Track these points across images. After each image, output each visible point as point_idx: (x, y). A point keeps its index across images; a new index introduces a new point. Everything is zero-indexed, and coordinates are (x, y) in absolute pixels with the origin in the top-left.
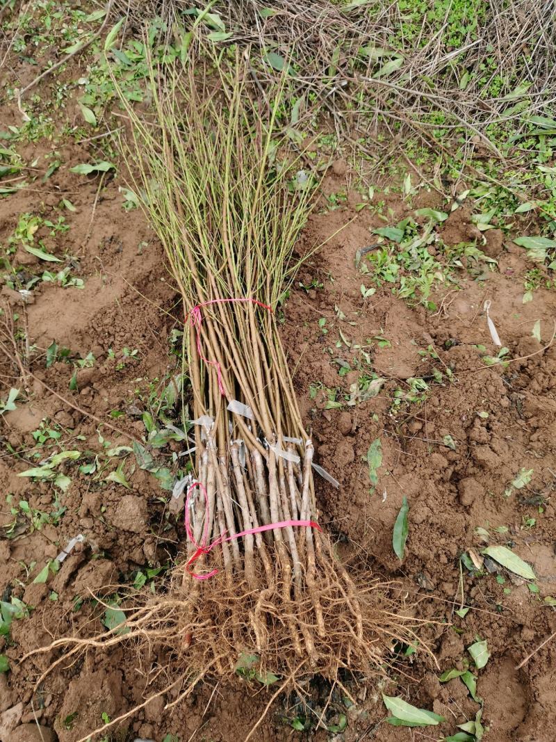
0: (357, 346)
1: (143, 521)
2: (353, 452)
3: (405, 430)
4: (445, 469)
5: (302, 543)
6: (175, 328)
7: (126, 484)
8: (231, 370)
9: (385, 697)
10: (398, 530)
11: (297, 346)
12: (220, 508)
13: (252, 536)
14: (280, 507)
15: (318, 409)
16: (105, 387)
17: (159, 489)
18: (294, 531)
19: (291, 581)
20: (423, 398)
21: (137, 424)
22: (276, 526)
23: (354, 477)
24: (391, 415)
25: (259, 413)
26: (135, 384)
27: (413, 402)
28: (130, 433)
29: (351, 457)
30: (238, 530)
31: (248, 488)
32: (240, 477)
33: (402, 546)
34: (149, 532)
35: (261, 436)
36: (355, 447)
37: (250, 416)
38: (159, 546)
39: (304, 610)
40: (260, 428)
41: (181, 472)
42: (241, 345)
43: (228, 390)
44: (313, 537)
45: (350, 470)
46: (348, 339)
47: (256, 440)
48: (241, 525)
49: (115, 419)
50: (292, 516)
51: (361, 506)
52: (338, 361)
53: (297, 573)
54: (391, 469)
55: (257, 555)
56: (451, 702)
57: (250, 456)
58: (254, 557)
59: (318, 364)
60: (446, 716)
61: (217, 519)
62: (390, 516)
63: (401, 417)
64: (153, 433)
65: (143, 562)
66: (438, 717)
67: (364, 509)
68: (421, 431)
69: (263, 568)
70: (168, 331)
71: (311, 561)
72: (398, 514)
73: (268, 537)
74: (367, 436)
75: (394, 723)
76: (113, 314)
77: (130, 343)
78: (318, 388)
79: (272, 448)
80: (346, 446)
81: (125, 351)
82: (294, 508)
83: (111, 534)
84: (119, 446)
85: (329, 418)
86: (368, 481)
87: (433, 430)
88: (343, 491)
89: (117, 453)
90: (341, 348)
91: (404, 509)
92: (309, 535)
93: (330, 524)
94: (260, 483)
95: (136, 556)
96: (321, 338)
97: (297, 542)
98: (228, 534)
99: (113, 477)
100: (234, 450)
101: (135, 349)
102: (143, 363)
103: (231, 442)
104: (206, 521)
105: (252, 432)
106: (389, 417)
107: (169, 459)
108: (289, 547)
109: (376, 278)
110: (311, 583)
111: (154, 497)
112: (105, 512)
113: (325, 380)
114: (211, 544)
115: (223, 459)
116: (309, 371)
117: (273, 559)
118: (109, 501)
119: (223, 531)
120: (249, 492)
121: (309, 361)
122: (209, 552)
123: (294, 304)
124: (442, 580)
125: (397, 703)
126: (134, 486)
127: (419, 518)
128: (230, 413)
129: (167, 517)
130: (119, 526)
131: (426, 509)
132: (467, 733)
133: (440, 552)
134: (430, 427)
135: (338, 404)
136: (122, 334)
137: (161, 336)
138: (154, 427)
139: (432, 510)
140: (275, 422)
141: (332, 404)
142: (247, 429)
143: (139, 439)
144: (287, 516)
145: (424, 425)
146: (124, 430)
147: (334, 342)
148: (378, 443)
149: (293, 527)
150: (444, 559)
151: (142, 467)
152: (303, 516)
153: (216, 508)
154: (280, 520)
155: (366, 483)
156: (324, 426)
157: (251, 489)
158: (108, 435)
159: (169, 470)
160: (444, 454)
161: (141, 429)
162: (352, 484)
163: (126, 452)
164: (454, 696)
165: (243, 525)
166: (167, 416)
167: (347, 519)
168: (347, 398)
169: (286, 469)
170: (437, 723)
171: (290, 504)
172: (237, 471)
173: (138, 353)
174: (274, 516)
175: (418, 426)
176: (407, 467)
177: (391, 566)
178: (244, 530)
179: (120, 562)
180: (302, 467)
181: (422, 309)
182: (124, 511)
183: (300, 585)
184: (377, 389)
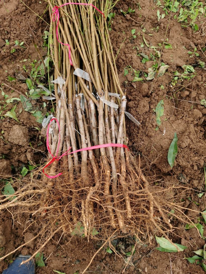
0: (152, 47)
1: (25, 140)
2: (148, 106)
3: (178, 96)
4: (200, 118)
5: (118, 158)
6: (46, 30)
7: (16, 119)
8: (77, 50)
9: (156, 237)
10: (171, 151)
11: (118, 44)
12: (67, 134)
13: (86, 152)
14: (105, 135)
15: (129, 81)
16: (6, 64)
17: (36, 123)
18: (113, 150)
19: (110, 182)
20: (192, 77)
21: (23, 85)
22: (102, 146)
23: (148, 120)
24: (172, 86)
25: (94, 77)
26: (23, 63)
27: (185, 79)
28: (19, 90)
29: (147, 109)
30: (78, 147)
31: (85, 123)
32: (80, 116)
33: (173, 160)
34: (29, 146)
35: (95, 91)
36: (150, 103)
37: (88, 79)
38: (35, 154)
39: (118, 200)
40: (94, 87)
41: (48, 114)
42: (84, 35)
43: (75, 62)
44: (125, 154)
45: (146, 116)
46: (148, 42)
47: (91, 94)
48: (80, 145)
49: (11, 82)
50: (112, 141)
51: (150, 137)
52: (142, 54)
53: (115, 176)
54: (168, 117)
55: (89, 163)
56: (190, 239)
57: (87, 104)
58: (88, 164)
59: (130, 55)
60: (187, 246)
61: (65, 141)
62: (167, 143)
63: (177, 87)
64: (32, 91)
65: (26, 162)
66: (183, 247)
67: (152, 139)
68: (188, 96)
69: (93, 172)
70: (42, 32)
71: (123, 169)
72: (171, 142)
73: (96, 153)
74: (157, 98)
75: (160, 250)
76: (9, 19)
77: (19, 38)
78: (129, 69)
79: (102, 99)
80: (144, 102)
81: (17, 42)
82: (114, 136)
83: (8, 146)
84: (13, 97)
85: (135, 87)
86: (156, 123)
87: (195, 96)
88: (141, 128)
89: (12, 102)
90: (144, 47)
91: (175, 140)
92: (122, 153)
93: (132, 146)
94: (93, 120)
95: (22, 158)
96: (133, 41)
97: (115, 157)
98: (72, 150)
99: (8, 114)
100: (78, 100)
101: (22, 41)
102: (27, 50)
103: (76, 95)
104: (59, 141)
105: (89, 89)
106: (171, 88)
107: (41, 106)
108: (110, 160)
109: (165, 9)
110: (123, 183)
111: (32, 127)
112: (4, 134)
113: (134, 65)
114: (61, 155)
115: (70, 105)
116: (125, 59)
117: (100, 167)
118: (5, 128)
119: (69, 147)
120: (86, 126)
121: (125, 53)
122: (60, 160)
123: (117, 22)
124: (192, 178)
125: (163, 240)
126: (21, 120)
127: (184, 145)
128: (76, 77)
129: (40, 138)
130: (12, 142)
131: (189, 140)
132: (198, 256)
133: (194, 164)
134: (194, 94)
135: (141, 79)
136: (15, 32)
137: (38, 34)
138: (32, 87)
139: (192, 141)
140: (104, 84)
141: (137, 79)
142: (86, 88)
143: (25, 94)
144: (109, 141)
145: (190, 92)
146: (16, 89)
147: (140, 43)
148: (162, 102)
149: (112, 147)
150: (196, 168)
151: (26, 110)
152: (119, 141)
153: (65, 134)
154: (104, 143)
155: (154, 124)
156: (132, 91)
157: (87, 124)
158: (7, 91)
159: (41, 112)
160: (201, 110)
161: (25, 88)
162: (147, 124)
163: (16, 101)
164: (193, 236)
165: (81, 145)
166: (41, 81)
167: (142, 144)
168: (146, 76)
169: (109, 112)
170: (183, 250)
171: (111, 134)
172: (79, 112)
173: (24, 44)
174: (101, 140)
175: (187, 93)
176: (178, 116)
177: (165, 170)
178: (81, 148)
179: (13, 161)
180: (119, 113)
181: (190, 29)
182: (14, 134)
183: (116, 184)
184: (164, 71)
